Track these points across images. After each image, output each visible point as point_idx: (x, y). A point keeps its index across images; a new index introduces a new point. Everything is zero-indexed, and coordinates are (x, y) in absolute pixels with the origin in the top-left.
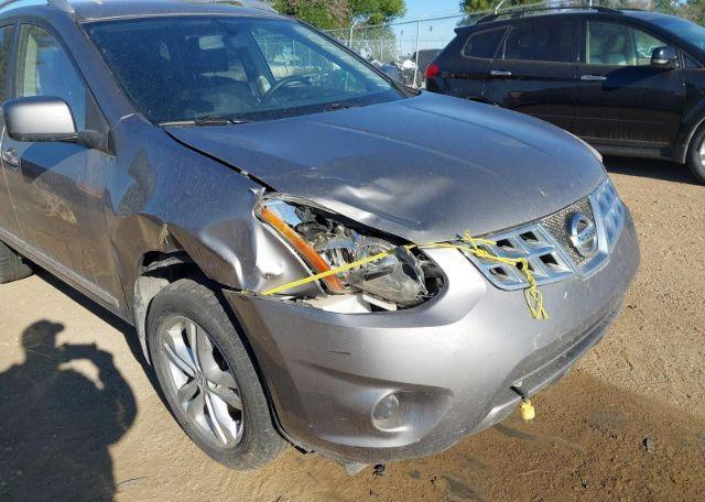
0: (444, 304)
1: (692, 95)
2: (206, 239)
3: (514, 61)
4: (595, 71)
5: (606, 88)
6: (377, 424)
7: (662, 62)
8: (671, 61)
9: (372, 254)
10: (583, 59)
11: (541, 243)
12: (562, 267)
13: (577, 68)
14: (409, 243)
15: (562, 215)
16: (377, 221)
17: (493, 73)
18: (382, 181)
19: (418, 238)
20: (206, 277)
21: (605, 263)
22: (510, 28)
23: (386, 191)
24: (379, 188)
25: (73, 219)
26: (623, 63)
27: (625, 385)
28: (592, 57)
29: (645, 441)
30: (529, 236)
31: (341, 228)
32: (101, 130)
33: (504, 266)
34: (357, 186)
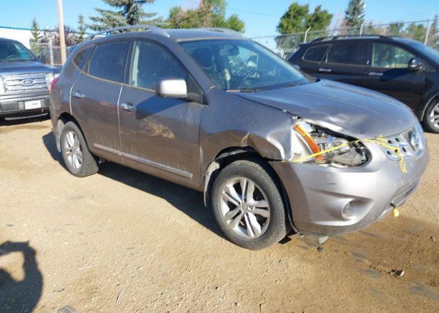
0: (371, 165)
1: (428, 84)
2: (269, 139)
3: (332, 64)
4: (377, 70)
5: (382, 79)
6: (344, 215)
7: (413, 66)
8: (419, 66)
9: (335, 146)
10: (370, 63)
11: (402, 143)
12: (409, 153)
13: (367, 68)
14: (356, 139)
15: (407, 133)
16: (343, 131)
17: (321, 70)
18: (340, 115)
19: (360, 137)
20: (261, 156)
21: (422, 154)
22: (331, 45)
23: (343, 119)
24: (340, 118)
25: (172, 135)
26: (387, 66)
27: (417, 217)
28: (375, 62)
29: (431, 237)
30: (397, 140)
31: (323, 134)
32: (199, 93)
33: (390, 151)
34: (332, 116)
